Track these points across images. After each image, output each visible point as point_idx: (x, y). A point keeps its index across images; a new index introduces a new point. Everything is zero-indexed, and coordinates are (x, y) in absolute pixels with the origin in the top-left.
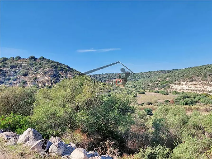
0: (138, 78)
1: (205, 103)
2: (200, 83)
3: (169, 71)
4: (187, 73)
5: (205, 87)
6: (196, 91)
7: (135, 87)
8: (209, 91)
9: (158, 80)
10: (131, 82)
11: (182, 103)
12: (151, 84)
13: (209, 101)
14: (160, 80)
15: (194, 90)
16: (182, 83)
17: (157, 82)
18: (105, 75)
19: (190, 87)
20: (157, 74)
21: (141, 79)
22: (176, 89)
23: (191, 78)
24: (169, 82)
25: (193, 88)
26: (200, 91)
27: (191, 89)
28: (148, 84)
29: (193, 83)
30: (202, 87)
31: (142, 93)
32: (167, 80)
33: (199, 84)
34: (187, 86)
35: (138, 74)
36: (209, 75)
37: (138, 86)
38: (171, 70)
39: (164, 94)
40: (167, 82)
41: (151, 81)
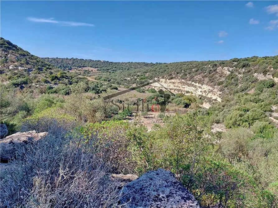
0: (116, 69)
1: (177, 103)
2: (179, 81)
3: (152, 65)
4: (168, 68)
5: (184, 86)
6: (175, 90)
7: (109, 81)
8: (187, 91)
9: (136, 74)
10: (105, 73)
11: (154, 102)
12: (129, 79)
13: (181, 101)
14: (139, 74)
15: (172, 89)
16: (161, 80)
17: (135, 77)
18: (70, 60)
19: (169, 85)
20: (139, 66)
21: (118, 71)
22: (155, 87)
23: (171, 75)
24: (149, 77)
25: (172, 86)
26: (179, 90)
27: (170, 88)
28: (125, 78)
29: (173, 81)
30: (181, 86)
31: (115, 89)
32: (147, 75)
33: (178, 83)
34: (166, 84)
35: (116, 63)
36: (189, 74)
37: (113, 80)
38: (154, 63)
39: (140, 92)
40: (147, 78)
41: (129, 75)
